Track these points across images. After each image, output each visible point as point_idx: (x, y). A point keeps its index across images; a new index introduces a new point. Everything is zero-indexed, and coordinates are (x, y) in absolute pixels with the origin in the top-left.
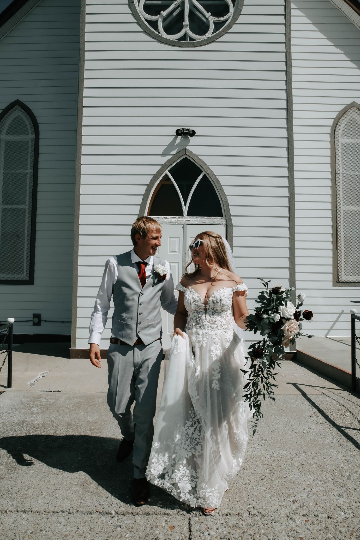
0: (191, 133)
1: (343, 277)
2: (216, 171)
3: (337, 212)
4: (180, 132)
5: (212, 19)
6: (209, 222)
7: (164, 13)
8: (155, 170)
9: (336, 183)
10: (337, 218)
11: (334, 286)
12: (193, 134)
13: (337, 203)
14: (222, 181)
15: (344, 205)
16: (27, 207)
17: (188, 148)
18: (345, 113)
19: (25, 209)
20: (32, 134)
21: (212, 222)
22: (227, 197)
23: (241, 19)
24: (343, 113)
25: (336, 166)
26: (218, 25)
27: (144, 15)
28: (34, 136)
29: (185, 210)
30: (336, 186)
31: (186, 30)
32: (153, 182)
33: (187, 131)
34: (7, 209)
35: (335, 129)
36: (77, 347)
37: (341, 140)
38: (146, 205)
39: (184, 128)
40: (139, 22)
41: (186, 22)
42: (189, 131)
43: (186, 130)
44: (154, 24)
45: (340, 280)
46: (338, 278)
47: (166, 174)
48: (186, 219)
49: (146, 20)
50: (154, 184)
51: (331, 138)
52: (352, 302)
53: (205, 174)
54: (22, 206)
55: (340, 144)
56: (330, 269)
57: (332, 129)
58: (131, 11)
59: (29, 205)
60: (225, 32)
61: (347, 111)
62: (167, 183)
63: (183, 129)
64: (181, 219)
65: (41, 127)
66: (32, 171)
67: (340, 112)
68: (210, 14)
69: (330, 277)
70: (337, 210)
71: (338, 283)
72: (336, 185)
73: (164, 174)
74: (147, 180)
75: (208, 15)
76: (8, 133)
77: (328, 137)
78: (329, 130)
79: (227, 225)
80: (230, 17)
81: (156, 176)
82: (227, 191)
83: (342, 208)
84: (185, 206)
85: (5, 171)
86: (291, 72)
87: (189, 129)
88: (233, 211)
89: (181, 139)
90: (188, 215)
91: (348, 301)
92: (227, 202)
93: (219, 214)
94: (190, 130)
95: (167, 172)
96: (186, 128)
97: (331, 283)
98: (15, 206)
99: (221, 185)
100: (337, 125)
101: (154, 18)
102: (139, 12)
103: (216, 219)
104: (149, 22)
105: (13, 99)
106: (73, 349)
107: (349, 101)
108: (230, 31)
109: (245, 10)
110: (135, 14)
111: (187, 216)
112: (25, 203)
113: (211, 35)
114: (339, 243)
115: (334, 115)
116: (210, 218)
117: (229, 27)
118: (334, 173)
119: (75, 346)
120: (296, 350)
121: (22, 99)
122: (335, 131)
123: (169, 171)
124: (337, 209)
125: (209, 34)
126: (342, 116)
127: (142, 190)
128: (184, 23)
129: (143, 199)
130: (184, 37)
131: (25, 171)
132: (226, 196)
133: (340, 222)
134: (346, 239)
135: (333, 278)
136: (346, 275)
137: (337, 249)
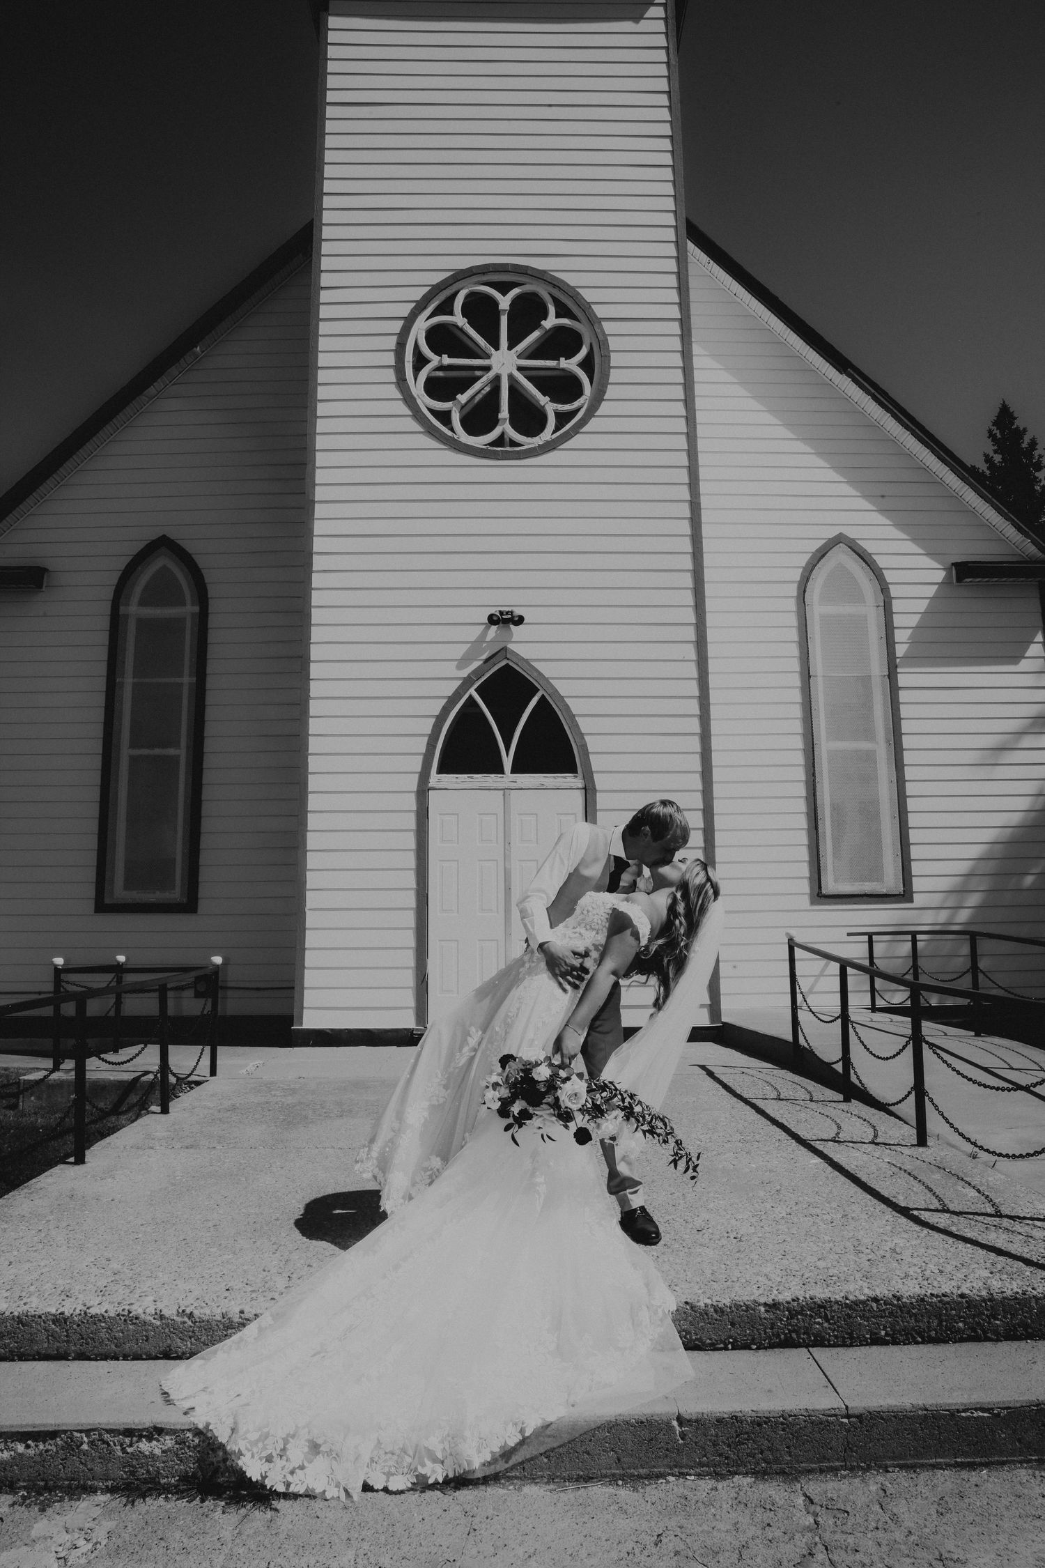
0: (516, 619)
1: (831, 885)
2: (563, 688)
3: (814, 753)
4: (495, 618)
5: (551, 409)
6: (553, 783)
7: (463, 398)
8: (450, 688)
9: (810, 695)
10: (814, 766)
11: (812, 903)
12: (520, 621)
13: (813, 735)
14: (576, 707)
15: (829, 739)
16: (181, 752)
17: (510, 646)
18: (823, 556)
19: (178, 757)
20: (193, 604)
21: (558, 784)
22: (585, 737)
23: (604, 408)
24: (821, 554)
25: (808, 662)
26: (563, 418)
27: (425, 402)
28: (197, 609)
29: (508, 762)
30: (811, 701)
31: (505, 427)
32: (446, 710)
33: (510, 616)
34: (140, 757)
35: (805, 587)
36: (306, 1026)
37: (817, 610)
38: (434, 754)
39: (502, 609)
40: (417, 415)
41: (504, 413)
42: (513, 617)
43: (507, 613)
44: (444, 417)
45: (824, 891)
46: (820, 887)
47: (471, 696)
48: (508, 778)
49: (430, 410)
50: (448, 714)
51: (798, 604)
52: (849, 934)
53: (543, 695)
54: (171, 751)
55: (817, 618)
56: (805, 870)
57: (799, 588)
58: (403, 396)
59: (188, 748)
60: (576, 430)
61: (827, 552)
62: (472, 711)
63: (501, 613)
64: (499, 780)
65: (212, 592)
66: (194, 680)
67: (814, 554)
68: (547, 399)
69: (805, 887)
70: (814, 750)
71: (821, 897)
72: (810, 699)
73: (466, 696)
74: (436, 707)
75: (543, 400)
76: (143, 603)
77: (792, 605)
78: (793, 590)
79: (585, 788)
80: (584, 403)
81: (452, 701)
82: (584, 725)
83: (825, 746)
84: (507, 754)
85: (136, 680)
86: (699, 504)
87: (512, 612)
88: (596, 762)
89: (496, 632)
90: (513, 771)
91: (841, 934)
92: (585, 745)
93: (572, 769)
94: (514, 614)
95: (472, 691)
96: (507, 609)
97: (806, 899)
98: (157, 751)
99: (574, 716)
100: (808, 579)
101: (444, 406)
102: (415, 396)
103: (565, 777)
104: (435, 413)
105: (153, 535)
106: (298, 1029)
107: (832, 533)
108: (584, 430)
109: (611, 392)
110: (409, 400)
111: (511, 773)
112: (177, 746)
113: (549, 437)
114: (820, 816)
115: (803, 560)
116: (554, 777)
117: (584, 422)
118: (807, 675)
119: (301, 1024)
120: (723, 1023)
121: (173, 534)
122: (804, 591)
123: (476, 690)
124: (813, 748)
125: (547, 435)
126: (818, 562)
127: (427, 726)
128: (500, 416)
129: (428, 744)
130: (500, 441)
131: (178, 680)
132: (582, 735)
133: (821, 773)
134: (835, 808)
135: (812, 888)
136: (836, 881)
137: (816, 828)
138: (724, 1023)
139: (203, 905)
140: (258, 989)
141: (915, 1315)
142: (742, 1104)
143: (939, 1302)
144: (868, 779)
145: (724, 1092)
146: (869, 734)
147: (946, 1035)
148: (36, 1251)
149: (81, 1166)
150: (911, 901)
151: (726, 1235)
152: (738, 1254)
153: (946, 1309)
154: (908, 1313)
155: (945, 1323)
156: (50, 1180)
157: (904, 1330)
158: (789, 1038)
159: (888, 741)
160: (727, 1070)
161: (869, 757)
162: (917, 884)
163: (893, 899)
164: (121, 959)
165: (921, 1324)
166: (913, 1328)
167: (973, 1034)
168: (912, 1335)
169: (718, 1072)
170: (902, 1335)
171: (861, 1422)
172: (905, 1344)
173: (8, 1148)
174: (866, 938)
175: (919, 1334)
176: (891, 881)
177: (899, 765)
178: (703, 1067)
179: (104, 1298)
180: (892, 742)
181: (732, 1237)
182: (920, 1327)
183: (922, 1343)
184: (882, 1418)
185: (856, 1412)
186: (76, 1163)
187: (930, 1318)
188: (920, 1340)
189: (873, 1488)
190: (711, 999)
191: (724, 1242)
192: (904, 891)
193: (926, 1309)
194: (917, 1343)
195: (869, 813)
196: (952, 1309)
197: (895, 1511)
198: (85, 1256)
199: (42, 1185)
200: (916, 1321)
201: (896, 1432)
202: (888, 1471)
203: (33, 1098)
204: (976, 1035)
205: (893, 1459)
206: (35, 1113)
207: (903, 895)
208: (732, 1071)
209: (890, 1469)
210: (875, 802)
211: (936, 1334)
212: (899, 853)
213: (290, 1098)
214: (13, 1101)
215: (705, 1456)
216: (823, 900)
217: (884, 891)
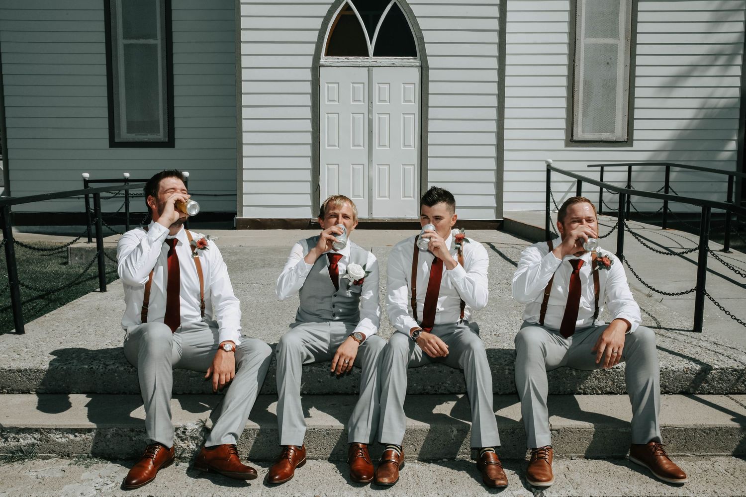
1: (579, 135)
3: (575, 46)
6: (401, 63)
9: (576, 5)
10: (575, 55)
11: (567, 145)
13: (576, 34)
14: (417, 11)
15: (586, 37)
16: (158, 42)
19: (156, 45)
21: (403, 64)
22: (423, 32)
29: (371, 48)
30: (576, 10)
32: (330, 13)
34: (131, 45)
36: (245, 217)
38: (323, 42)
45: (575, 138)
46: (572, 135)
47: (347, 3)
48: (371, 59)
50: (332, 16)
52: (589, 166)
53: (395, 2)
54: (151, 41)
56: (563, 124)
59: (162, 39)
62: (347, 13)
64: (366, 60)
69: (562, 135)
70: (575, 44)
71: (572, 142)
72: (576, 8)
73: (344, 3)
74: (324, 10)
79: (422, 67)
82: (422, 23)
83: (583, 41)
84: (371, 43)
88: (429, 49)
91: (583, 166)
92: (422, 38)
93: (414, 54)
97: (563, 143)
98: (142, 41)
99: (415, 17)
103: (409, 59)
106: (240, 219)
111: (373, 56)
112: (154, 37)
114: (576, 89)
116: (401, 59)
119: (242, 215)
124: (575, 42)
127: (318, 24)
129: (319, 36)
132: (420, 30)
133: (579, 60)
134: (586, 82)
135: (567, 135)
136: (583, 132)
137: (573, 97)
138: (504, 218)
139: (177, 143)
140: (215, 195)
141: (599, 378)
142: (510, 264)
143: (614, 371)
144: (610, 63)
145: (500, 257)
146: (614, 34)
147: (644, 228)
148: (76, 337)
149: (104, 293)
150: (632, 146)
151: (490, 333)
152: (496, 343)
153: (618, 376)
154: (594, 377)
155: (616, 384)
156: (85, 300)
157: (591, 387)
158: (544, 227)
159: (626, 38)
160: (503, 245)
161: (613, 49)
162: (636, 135)
163: (620, 144)
164: (127, 175)
165: (601, 384)
166: (596, 386)
167: (661, 228)
168: (595, 389)
169: (497, 246)
170: (589, 389)
171: (558, 433)
172: (591, 395)
173: (61, 285)
174: (599, 169)
175: (600, 389)
176: (620, 133)
177: (633, 55)
178: (489, 244)
179: (116, 361)
180: (629, 39)
181: (493, 334)
182: (601, 385)
183: (601, 394)
184: (571, 432)
185: (556, 428)
186: (101, 291)
187: (607, 380)
188: (600, 392)
189: (562, 467)
190: (497, 203)
191: (488, 337)
192: (627, 139)
193: (605, 375)
194: (598, 394)
195: (610, 87)
196: (621, 376)
197: (572, 478)
198: (105, 339)
199: (80, 303)
200: (599, 381)
201: (579, 439)
202: (572, 459)
203: (77, 258)
204: (663, 229)
205: (576, 453)
206: (79, 267)
207: (627, 142)
208: (507, 246)
209: (573, 458)
210: (614, 79)
211: (610, 389)
212: (627, 114)
213: (233, 257)
214: (65, 260)
215: (466, 449)
216: (573, 144)
217: (614, 139)
